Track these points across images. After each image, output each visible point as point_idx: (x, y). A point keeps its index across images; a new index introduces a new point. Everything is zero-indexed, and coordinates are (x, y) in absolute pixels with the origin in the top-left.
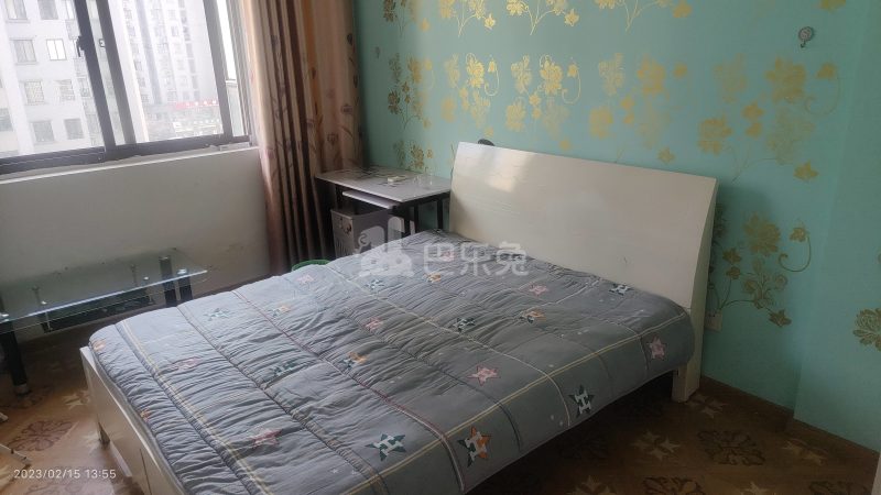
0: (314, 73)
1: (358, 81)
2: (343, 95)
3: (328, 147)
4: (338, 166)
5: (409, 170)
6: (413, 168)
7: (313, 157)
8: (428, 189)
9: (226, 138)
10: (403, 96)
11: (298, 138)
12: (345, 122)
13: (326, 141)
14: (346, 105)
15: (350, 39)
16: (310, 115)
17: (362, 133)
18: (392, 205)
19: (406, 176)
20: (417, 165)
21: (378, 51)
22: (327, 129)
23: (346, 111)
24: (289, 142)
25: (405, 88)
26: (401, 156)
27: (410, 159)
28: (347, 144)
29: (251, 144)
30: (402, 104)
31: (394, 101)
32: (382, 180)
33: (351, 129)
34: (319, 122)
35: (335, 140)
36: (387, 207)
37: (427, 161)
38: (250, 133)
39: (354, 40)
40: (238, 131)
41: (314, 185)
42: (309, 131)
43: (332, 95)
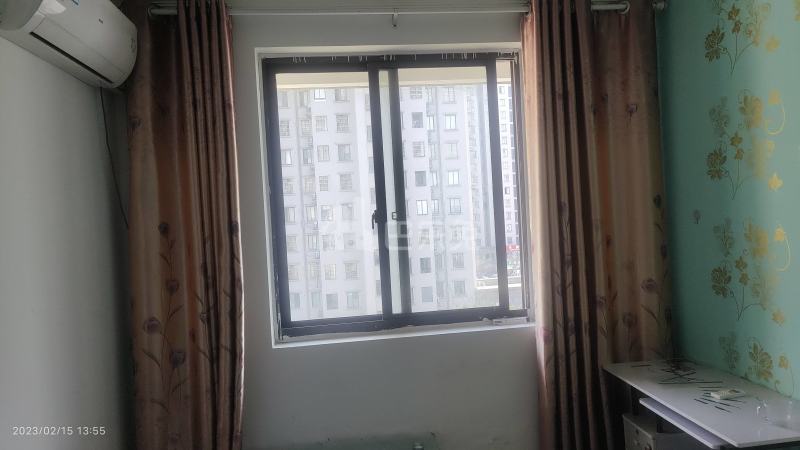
0: (608, 242)
1: (667, 250)
2: (646, 267)
3: (622, 327)
4: (636, 356)
5: (745, 378)
6: (753, 377)
7: (603, 343)
8: (783, 425)
9: (502, 312)
10: (735, 274)
11: (585, 318)
12: (648, 301)
13: (620, 322)
14: (650, 280)
15: (658, 201)
16: (601, 290)
17: (672, 317)
18: (721, 444)
19: (743, 392)
20: (759, 374)
21: (697, 216)
22: (622, 307)
23: (649, 286)
24: (571, 323)
25: (740, 264)
26: (732, 357)
27: (746, 363)
28: (649, 329)
29: (528, 320)
30: (735, 285)
31: (721, 281)
32: (700, 394)
33: (655, 311)
34: (612, 298)
35: (632, 322)
36: (710, 445)
37: (778, 373)
38: (529, 307)
39: (664, 203)
40: (515, 304)
41: (602, 380)
42: (598, 311)
43: (631, 267)
